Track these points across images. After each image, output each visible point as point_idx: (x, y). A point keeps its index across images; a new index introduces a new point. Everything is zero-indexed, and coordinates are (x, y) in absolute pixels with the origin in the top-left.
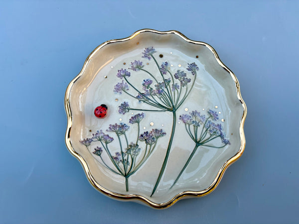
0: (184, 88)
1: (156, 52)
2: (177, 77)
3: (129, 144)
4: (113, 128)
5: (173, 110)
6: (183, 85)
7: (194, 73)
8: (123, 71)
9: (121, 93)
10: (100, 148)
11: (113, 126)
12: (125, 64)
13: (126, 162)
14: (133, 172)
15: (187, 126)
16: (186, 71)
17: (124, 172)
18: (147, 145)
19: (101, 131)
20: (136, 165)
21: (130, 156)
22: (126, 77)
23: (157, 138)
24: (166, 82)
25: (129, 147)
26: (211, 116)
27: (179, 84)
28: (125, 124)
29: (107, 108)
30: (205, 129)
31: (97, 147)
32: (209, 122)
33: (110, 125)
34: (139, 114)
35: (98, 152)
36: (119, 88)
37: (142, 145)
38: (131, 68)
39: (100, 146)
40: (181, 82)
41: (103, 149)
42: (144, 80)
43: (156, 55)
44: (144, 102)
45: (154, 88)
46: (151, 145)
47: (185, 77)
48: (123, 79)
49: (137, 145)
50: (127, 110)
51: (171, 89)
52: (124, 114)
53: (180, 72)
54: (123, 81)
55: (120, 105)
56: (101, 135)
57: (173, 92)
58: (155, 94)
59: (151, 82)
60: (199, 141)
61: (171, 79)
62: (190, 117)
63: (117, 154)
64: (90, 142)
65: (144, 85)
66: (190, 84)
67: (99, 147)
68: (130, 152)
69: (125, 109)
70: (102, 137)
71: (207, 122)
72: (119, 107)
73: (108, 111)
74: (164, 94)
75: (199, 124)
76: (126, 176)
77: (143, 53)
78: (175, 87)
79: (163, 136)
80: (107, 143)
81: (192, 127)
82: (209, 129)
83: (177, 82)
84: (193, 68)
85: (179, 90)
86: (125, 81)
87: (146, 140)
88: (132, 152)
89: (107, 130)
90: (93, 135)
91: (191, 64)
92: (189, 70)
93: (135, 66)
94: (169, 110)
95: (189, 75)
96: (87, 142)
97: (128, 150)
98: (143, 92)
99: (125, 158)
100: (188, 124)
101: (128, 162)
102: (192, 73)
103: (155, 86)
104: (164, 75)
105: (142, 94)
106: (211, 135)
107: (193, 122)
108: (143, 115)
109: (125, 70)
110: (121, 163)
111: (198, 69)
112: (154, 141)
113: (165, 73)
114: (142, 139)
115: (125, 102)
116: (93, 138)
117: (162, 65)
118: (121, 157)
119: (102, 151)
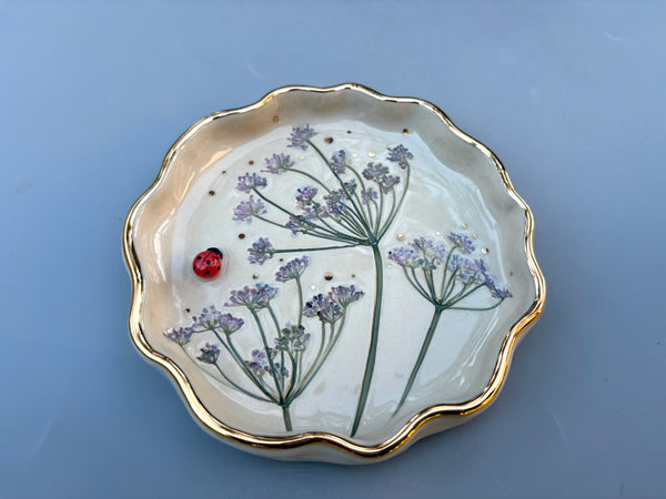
0: (388, 198)
1: (316, 134)
2: (369, 177)
3: (282, 327)
4: (240, 297)
5: (373, 242)
6: (384, 190)
7: (404, 165)
8: (250, 178)
9: (250, 221)
10: (214, 347)
11: (240, 293)
12: (251, 163)
13: (279, 370)
14: (299, 392)
15: (409, 270)
16: (387, 164)
17: (277, 395)
18: (324, 323)
19: (212, 307)
20: (303, 374)
21: (285, 352)
22: (259, 188)
23: (345, 305)
24: (348, 188)
25: (282, 335)
26: (458, 245)
27: (376, 188)
28: (266, 286)
29: (221, 255)
30: (449, 274)
31: (207, 345)
32: (456, 258)
33: (233, 292)
34: (297, 260)
35: (209, 355)
36: (245, 212)
37: (313, 325)
38: (266, 169)
39: (213, 341)
40: (380, 184)
41: (221, 347)
42: (299, 190)
43: (318, 140)
44: (304, 233)
45: (324, 203)
46: (333, 323)
47: (387, 175)
48: (252, 192)
49: (301, 327)
50: (268, 255)
51: (361, 200)
52: (262, 263)
53: (374, 165)
54: (252, 196)
55: (251, 247)
56: (213, 318)
57: (365, 207)
58: (327, 215)
59: (315, 192)
60: (441, 301)
61: (357, 182)
62: (412, 252)
63: (256, 353)
64: (188, 336)
65: (298, 199)
66: (399, 188)
67: (211, 344)
68: (286, 344)
69: (264, 252)
70: (216, 322)
71: (452, 258)
72: (249, 250)
73: (224, 262)
74: (346, 212)
75: (435, 263)
76: (284, 403)
77: (288, 139)
78: (369, 195)
79: (357, 299)
80: (228, 333)
81: (418, 270)
82: (458, 273)
83: (370, 184)
84: (400, 155)
85: (378, 201)
86: (256, 197)
87: (319, 313)
88: (290, 345)
89: (226, 305)
90: (195, 318)
91: (395, 149)
92: (392, 160)
93: (274, 164)
94: (362, 243)
95: (394, 170)
96: (182, 336)
97: (282, 342)
98: (300, 212)
99: (277, 360)
100: (410, 266)
101: (283, 369)
102: (400, 165)
103: (325, 198)
104: (341, 176)
105: (299, 218)
106: (466, 285)
107: (421, 262)
108: (305, 260)
109: (254, 174)
110: (267, 373)
111: (410, 156)
112: (338, 313)
113: (342, 172)
114: (311, 312)
115: (261, 239)
116: (194, 325)
117: (334, 158)
118: (266, 359)
119: (218, 352)
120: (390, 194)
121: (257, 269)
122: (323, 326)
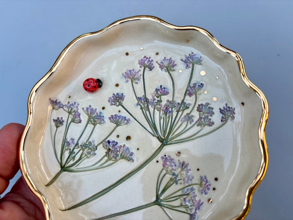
0: (196, 129)
1: (201, 64)
2: (199, 110)
3: (90, 140)
4: (90, 111)
5: (164, 142)
6: (199, 123)
7: (224, 120)
8: (149, 61)
9: (127, 81)
10: (63, 121)
11: (92, 109)
12: (157, 54)
13: (73, 155)
14: (71, 171)
15: (164, 172)
16: (216, 111)
17: (64, 163)
18: (106, 156)
19: (78, 104)
20: (79, 167)
21: (81, 151)
22: (147, 69)
23: (123, 157)
24: (183, 105)
25: (88, 143)
26: (201, 185)
27: (196, 119)
28: (103, 117)
29: (101, 87)
30: (180, 193)
31: (62, 118)
32: (192, 189)
33: (90, 106)
34: (125, 118)
35: (58, 122)
36: (131, 76)
37: (101, 151)
38: (159, 63)
39: (65, 119)
40: (200, 118)
41: (65, 124)
42: (161, 86)
43: (198, 69)
44: (141, 108)
45: (164, 103)
46: (109, 159)
47: (210, 117)
48: (142, 68)
49: (96, 147)
50: (118, 103)
51: (183, 117)
52: (112, 104)
53: (209, 106)
54: (140, 70)
55: (116, 93)
56: (75, 109)
57: (180, 123)
58: (159, 110)
59: (166, 93)
60: (161, 200)
61: (191, 107)
62: (175, 165)
63: (73, 139)
64: (60, 107)
65: (157, 90)
66: (207, 129)
67: (63, 119)
68: (86, 148)
69: (118, 101)
70: (74, 112)
71: (191, 187)
72: (114, 94)
74: (169, 117)
75: (179, 182)
76: (64, 168)
77: (186, 56)
78: (189, 118)
79: (129, 161)
80: (73, 121)
81: (168, 177)
82: (185, 197)
83: (196, 115)
85: (189, 126)
86: (141, 73)
87: (109, 149)
88: (86, 150)
89: (83, 109)
90: (69, 102)
91: (229, 107)
92: (221, 111)
93: (166, 64)
94: (159, 138)
95: (216, 118)
96: (57, 105)
97: (84, 146)
98: (150, 97)
99: (76, 151)
100: (167, 171)
101: (75, 157)
102: (222, 117)
103: (168, 101)
104: (187, 97)
105: (146, 100)
106: (181, 205)
107: (174, 174)
108: (128, 121)
109: (152, 60)
110: (69, 151)
111: (233, 118)
112: (115, 158)
113: (190, 95)
114: (106, 146)
115: (122, 94)
116: (66, 105)
117: (195, 84)
118: (73, 146)
119: (63, 124)
120: (199, 128)
121: (108, 105)
122: (104, 156)
